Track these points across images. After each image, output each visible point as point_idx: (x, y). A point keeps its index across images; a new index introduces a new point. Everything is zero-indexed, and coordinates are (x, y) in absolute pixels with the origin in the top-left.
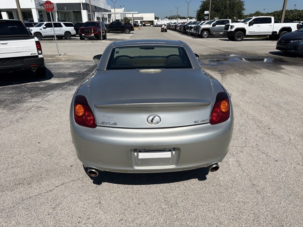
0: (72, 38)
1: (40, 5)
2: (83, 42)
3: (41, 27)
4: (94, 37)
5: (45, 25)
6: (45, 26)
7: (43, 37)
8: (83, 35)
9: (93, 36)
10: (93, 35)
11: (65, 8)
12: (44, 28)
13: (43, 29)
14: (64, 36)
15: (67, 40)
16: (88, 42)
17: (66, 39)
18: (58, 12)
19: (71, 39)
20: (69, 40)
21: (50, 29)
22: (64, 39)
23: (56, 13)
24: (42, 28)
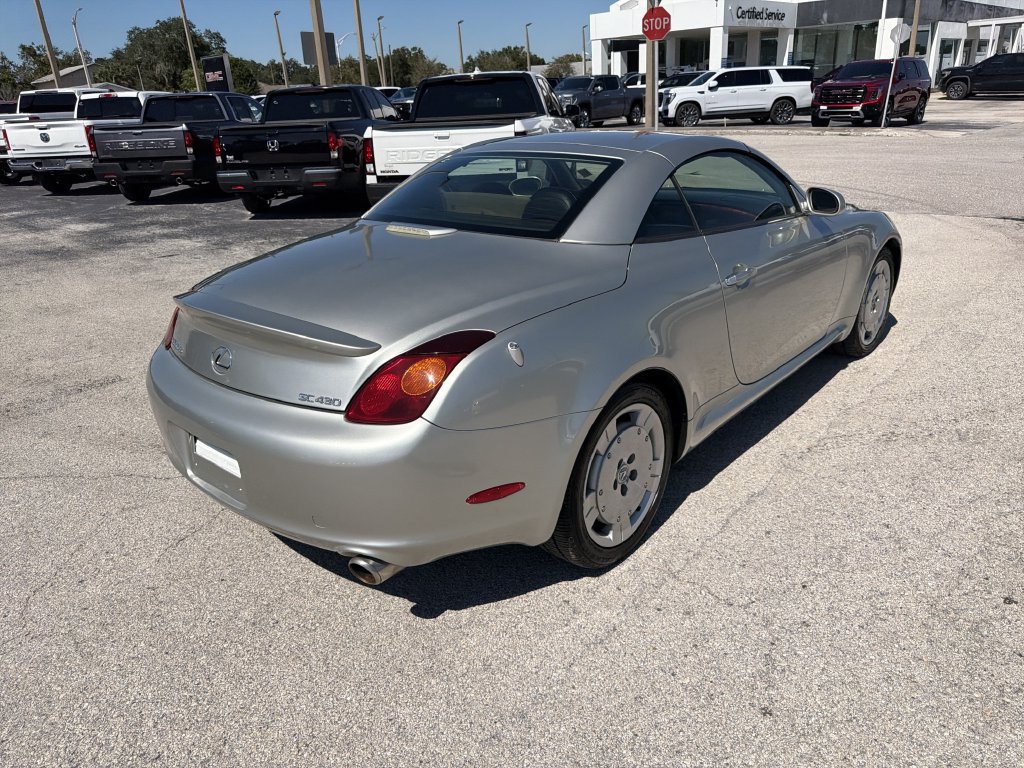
0: (796, 118)
1: (739, 14)
2: (808, 134)
3: (704, 87)
4: (862, 116)
5: (715, 80)
6: (716, 83)
7: (704, 118)
8: (822, 107)
9: (857, 113)
10: (857, 108)
11: (825, 16)
12: (711, 89)
13: (708, 93)
14: (769, 112)
15: (777, 127)
16: (827, 132)
17: (774, 123)
18: (796, 33)
19: (791, 123)
20: (782, 127)
21: (728, 92)
22: (769, 124)
23: (791, 38)
24: (706, 90)
